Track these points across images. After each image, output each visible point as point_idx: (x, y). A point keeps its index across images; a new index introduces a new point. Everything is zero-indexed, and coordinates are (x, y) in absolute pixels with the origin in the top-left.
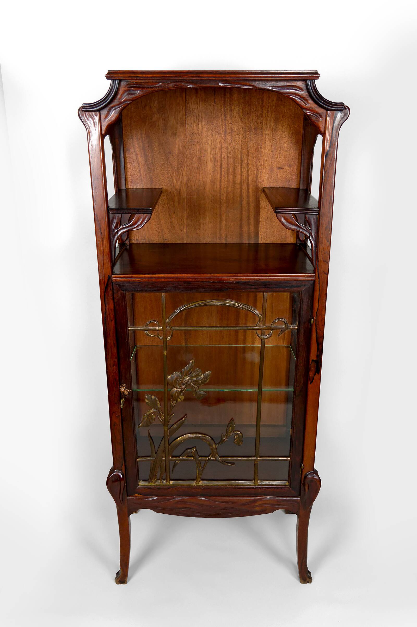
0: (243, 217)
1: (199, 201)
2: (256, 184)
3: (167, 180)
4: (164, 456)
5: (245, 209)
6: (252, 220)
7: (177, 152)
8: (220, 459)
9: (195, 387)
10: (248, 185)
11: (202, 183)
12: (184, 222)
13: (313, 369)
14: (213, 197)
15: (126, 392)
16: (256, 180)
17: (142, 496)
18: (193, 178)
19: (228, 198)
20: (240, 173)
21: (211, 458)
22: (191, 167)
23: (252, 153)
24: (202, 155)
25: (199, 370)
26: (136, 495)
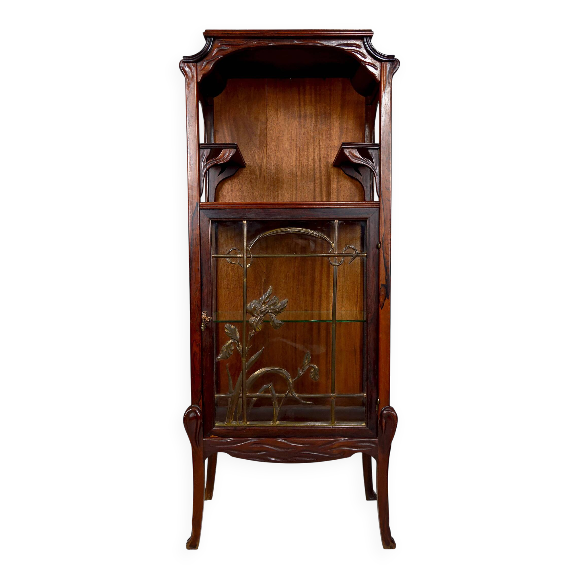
0: (316, 189)
1: (278, 174)
2: (327, 159)
3: (250, 156)
4: (241, 392)
5: (318, 181)
6: (324, 191)
7: (259, 133)
8: (296, 395)
9: (273, 315)
10: (320, 161)
11: (280, 159)
12: (264, 193)
13: (382, 293)
14: (289, 171)
15: (207, 319)
16: (327, 156)
17: (218, 438)
18: (273, 155)
19: (303, 171)
20: (313, 150)
21: (287, 394)
22: (271, 145)
23: (323, 134)
24: (280, 136)
25: (276, 298)
26: (212, 436)
